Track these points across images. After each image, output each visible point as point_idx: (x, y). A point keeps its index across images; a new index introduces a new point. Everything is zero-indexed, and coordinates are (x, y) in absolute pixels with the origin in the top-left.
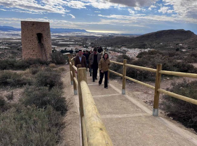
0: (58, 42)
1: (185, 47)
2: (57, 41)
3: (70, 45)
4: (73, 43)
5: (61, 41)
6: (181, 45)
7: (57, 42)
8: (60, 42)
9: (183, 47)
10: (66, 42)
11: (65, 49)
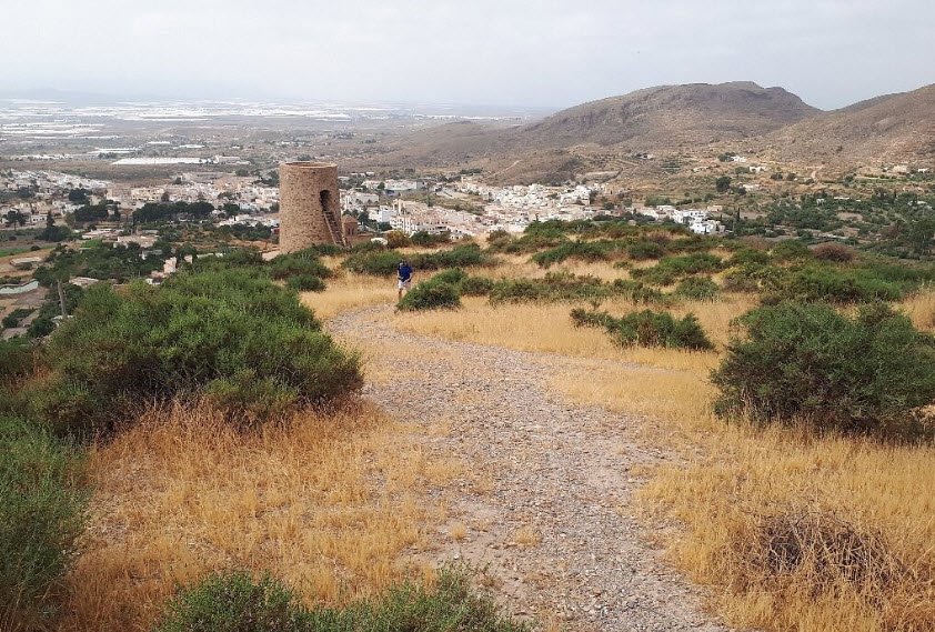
0: (113, 156)
1: (758, 169)
2: (105, 151)
3: (187, 176)
4: (196, 161)
5: (125, 150)
6: (744, 160)
7: (108, 156)
8: (124, 156)
9: (747, 171)
10: (155, 155)
11: (165, 197)
